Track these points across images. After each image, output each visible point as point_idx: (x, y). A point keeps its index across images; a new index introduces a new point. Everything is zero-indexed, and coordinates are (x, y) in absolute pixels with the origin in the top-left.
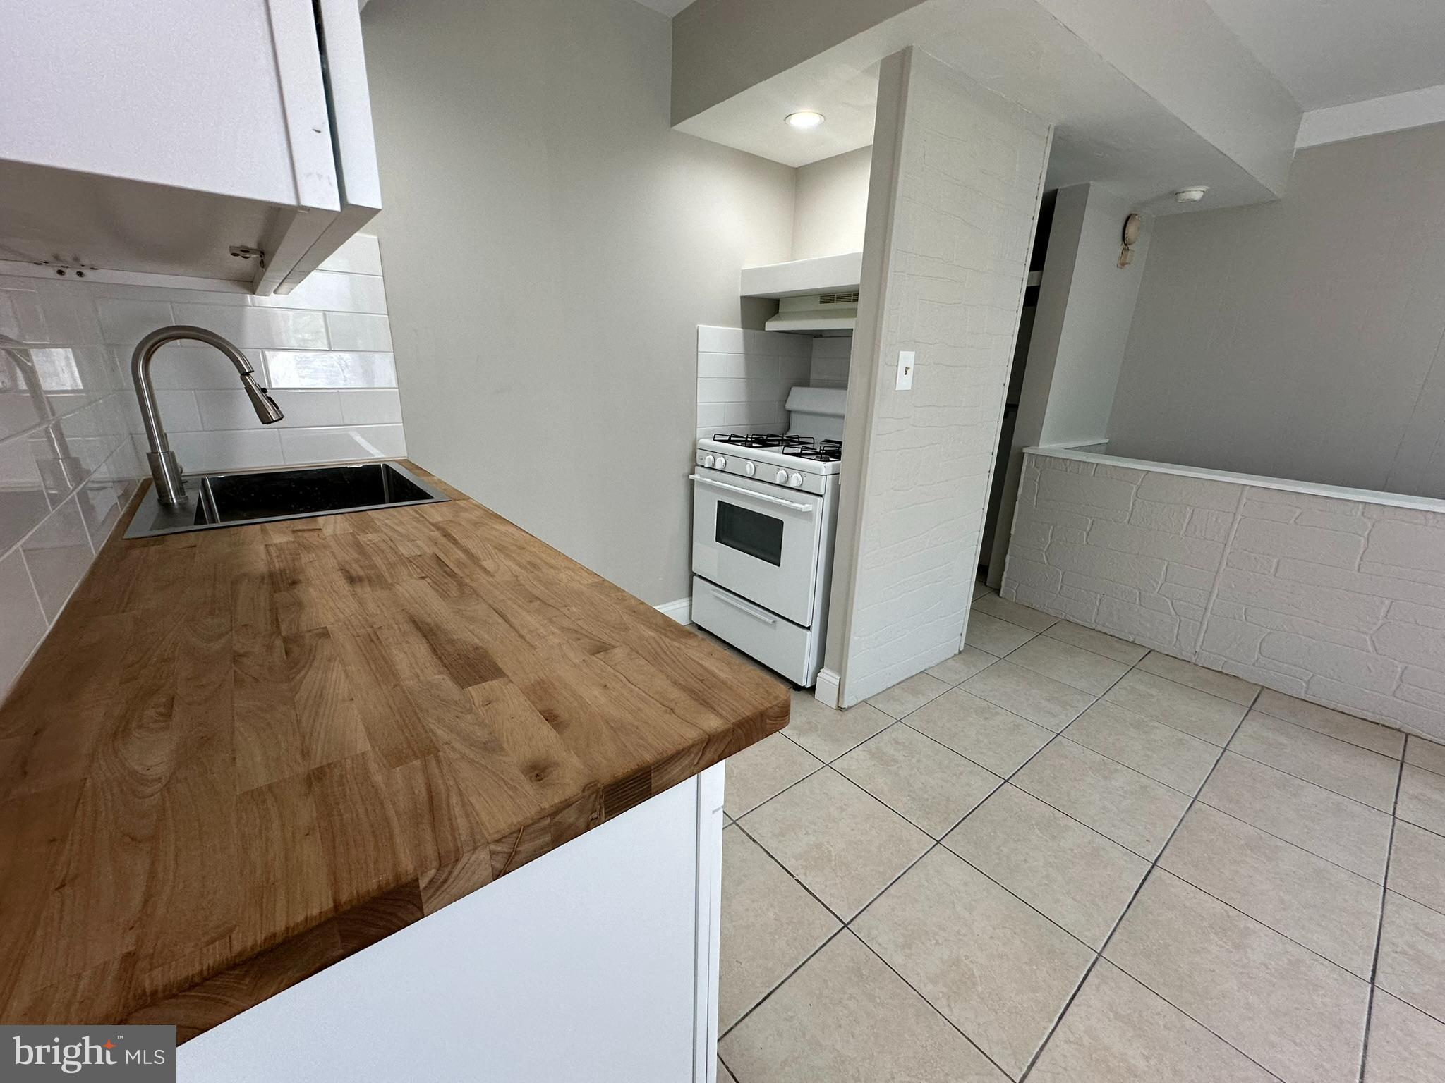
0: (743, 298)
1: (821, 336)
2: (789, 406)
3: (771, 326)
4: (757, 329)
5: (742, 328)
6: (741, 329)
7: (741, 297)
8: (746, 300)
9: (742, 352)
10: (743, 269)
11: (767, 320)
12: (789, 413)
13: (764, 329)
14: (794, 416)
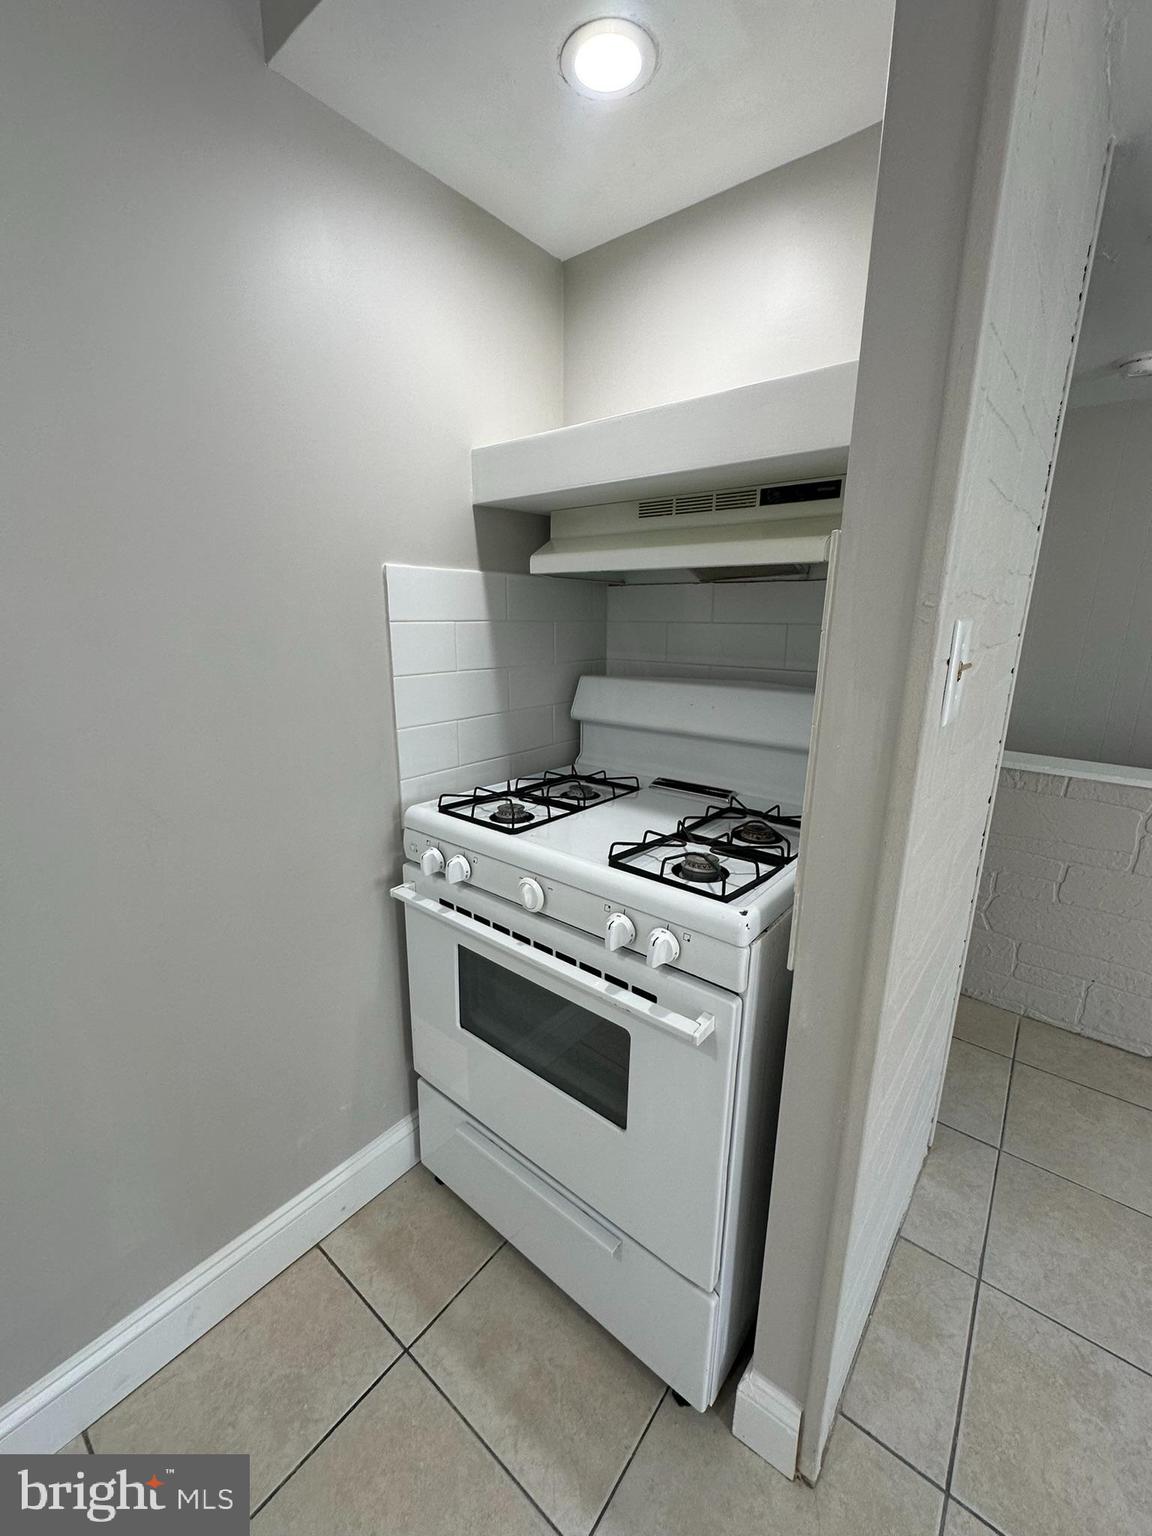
0: (479, 509)
1: (623, 583)
2: (577, 712)
3: (541, 564)
4: (508, 571)
5: (482, 568)
6: (477, 572)
7: (474, 506)
8: (486, 514)
9: (483, 617)
10: (476, 448)
11: (533, 552)
12: (577, 725)
13: (527, 572)
14: (586, 731)
